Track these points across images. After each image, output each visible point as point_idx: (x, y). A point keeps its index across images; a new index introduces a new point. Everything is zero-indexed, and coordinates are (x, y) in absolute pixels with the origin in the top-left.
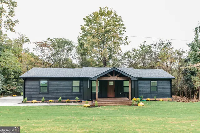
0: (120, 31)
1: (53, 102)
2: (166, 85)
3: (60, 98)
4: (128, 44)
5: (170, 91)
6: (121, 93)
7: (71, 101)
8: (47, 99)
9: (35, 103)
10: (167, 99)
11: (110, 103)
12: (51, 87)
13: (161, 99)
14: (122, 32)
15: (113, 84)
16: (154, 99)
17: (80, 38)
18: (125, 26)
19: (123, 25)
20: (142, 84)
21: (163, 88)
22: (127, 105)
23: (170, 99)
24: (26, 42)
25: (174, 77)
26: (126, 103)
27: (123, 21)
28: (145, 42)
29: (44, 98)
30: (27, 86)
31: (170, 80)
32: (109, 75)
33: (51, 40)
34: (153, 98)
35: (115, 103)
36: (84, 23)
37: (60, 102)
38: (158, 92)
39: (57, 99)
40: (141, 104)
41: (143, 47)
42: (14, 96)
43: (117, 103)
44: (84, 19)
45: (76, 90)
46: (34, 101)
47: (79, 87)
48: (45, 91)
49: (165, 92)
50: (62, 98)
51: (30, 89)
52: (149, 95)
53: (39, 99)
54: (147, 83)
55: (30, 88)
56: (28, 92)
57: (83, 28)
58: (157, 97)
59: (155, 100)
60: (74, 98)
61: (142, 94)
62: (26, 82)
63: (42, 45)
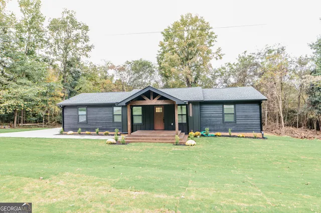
0: (210, 42)
1: (89, 134)
2: (252, 110)
3: (97, 130)
4: (221, 58)
5: (259, 120)
6: (172, 124)
7: (110, 133)
8: (83, 130)
9: (70, 134)
10: (253, 134)
11: (146, 139)
12: (91, 116)
13: (241, 134)
14: (212, 44)
15: (161, 111)
16: (228, 134)
17: (160, 57)
18: (216, 34)
19: (212, 33)
20: (209, 111)
21: (246, 116)
22: (170, 142)
23: (259, 135)
25: (266, 98)
26: (170, 139)
27: (211, 28)
28: (245, 52)
29: (80, 129)
30: (65, 114)
31: (259, 102)
33: (130, 63)
34: (226, 131)
35: (153, 139)
37: (98, 134)
38: (237, 123)
39: (94, 130)
40: (190, 142)
41: (242, 60)
43: (156, 140)
44: (162, 33)
45: (118, 119)
46: (70, 132)
47: (121, 116)
49: (249, 122)
50: (99, 130)
52: (221, 127)
53: (75, 130)
54: (217, 108)
55: (69, 116)
56: (68, 122)
57: (162, 45)
58: (233, 131)
59: (230, 136)
60: (113, 130)
61: (209, 125)
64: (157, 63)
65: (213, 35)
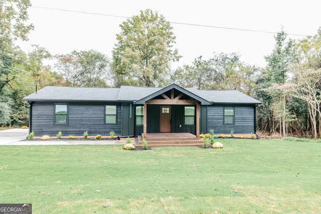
0: (168, 43)
1: (75, 139)
2: (248, 114)
3: (86, 133)
4: (178, 60)
5: (253, 122)
6: (180, 126)
7: (103, 137)
8: (65, 133)
9: (46, 140)
10: (249, 135)
11: (167, 143)
12: (73, 116)
13: (241, 136)
14: (171, 44)
15: (168, 112)
16: (229, 135)
17: (116, 51)
18: (175, 35)
19: (172, 33)
20: (212, 113)
21: (243, 119)
23: (254, 136)
24: (45, 57)
25: (260, 102)
26: (192, 142)
27: (172, 28)
28: (201, 57)
29: (60, 133)
30: (34, 113)
31: (253, 106)
32: (165, 96)
33: (78, 54)
34: (229, 133)
35: (175, 143)
36: (120, 31)
37: (86, 138)
38: (236, 125)
39: (81, 133)
41: (198, 64)
42: (23, 127)
43: (178, 143)
44: (121, 26)
45: (111, 120)
46: (45, 137)
47: (115, 117)
48: (63, 121)
49: (245, 124)
50: (88, 133)
51: (40, 118)
52: (222, 129)
53: (53, 134)
54: (219, 110)
55: (39, 116)
56: (36, 123)
57: (119, 38)
58: (235, 133)
59: (232, 137)
60: (107, 133)
61: (214, 128)
62: (33, 107)
63: (66, 60)
64: (112, 57)
65: (173, 36)
